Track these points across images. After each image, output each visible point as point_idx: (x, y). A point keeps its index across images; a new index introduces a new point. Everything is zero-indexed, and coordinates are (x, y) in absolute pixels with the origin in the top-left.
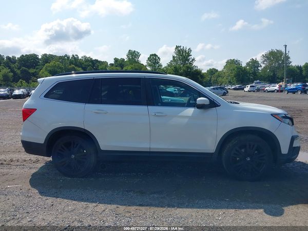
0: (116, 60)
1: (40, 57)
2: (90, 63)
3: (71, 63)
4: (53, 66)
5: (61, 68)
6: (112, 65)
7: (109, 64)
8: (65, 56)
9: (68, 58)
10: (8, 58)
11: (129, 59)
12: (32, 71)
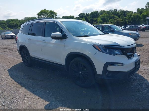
0: (138, 9)
1: (99, 12)
2: (123, 13)
3: (113, 14)
4: (103, 16)
5: (107, 17)
6: (135, 12)
7: (133, 12)
8: (110, 11)
9: (112, 11)
10: (86, 14)
11: (147, 8)
12: (95, 19)
